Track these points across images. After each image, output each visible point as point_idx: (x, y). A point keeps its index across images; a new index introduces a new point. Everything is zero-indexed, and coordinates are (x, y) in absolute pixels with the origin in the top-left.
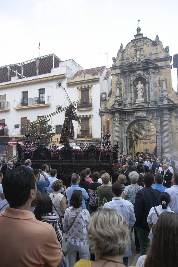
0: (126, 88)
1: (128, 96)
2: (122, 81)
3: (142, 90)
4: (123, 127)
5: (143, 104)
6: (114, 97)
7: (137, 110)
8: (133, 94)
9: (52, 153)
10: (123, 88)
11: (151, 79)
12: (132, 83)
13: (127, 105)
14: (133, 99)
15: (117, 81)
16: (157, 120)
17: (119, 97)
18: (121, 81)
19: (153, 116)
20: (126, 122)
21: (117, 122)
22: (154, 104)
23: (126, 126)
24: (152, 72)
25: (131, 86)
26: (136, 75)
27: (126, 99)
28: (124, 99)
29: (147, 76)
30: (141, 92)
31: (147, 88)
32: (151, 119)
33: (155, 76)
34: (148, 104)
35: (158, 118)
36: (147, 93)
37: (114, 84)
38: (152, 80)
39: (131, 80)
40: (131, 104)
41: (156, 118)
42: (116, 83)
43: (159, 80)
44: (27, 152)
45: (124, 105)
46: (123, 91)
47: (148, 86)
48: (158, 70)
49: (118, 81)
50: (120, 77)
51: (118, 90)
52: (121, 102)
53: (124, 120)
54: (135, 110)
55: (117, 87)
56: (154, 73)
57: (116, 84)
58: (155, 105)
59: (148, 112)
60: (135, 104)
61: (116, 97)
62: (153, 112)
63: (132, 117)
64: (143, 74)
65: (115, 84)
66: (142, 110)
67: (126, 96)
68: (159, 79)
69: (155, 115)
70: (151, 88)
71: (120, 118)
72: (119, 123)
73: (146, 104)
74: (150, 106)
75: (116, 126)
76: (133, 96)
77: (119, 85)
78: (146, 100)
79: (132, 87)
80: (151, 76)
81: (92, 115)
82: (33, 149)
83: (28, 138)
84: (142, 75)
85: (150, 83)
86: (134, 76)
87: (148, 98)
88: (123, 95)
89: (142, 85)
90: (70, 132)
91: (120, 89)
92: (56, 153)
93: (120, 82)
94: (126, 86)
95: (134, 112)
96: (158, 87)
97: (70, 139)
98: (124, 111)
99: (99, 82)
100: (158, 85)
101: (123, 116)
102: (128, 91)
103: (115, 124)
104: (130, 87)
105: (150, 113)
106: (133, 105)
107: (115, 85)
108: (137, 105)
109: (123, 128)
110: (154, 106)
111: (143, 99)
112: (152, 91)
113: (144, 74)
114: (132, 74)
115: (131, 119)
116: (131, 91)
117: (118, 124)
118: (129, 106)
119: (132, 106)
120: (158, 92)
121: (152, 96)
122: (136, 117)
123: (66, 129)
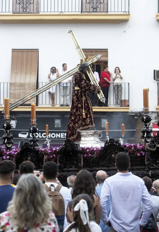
9: (46, 157)
44: (6, 157)
82: (15, 152)
83: (8, 131)
90: (84, 117)
92: (51, 157)
97: (82, 130)
123: (75, 111)
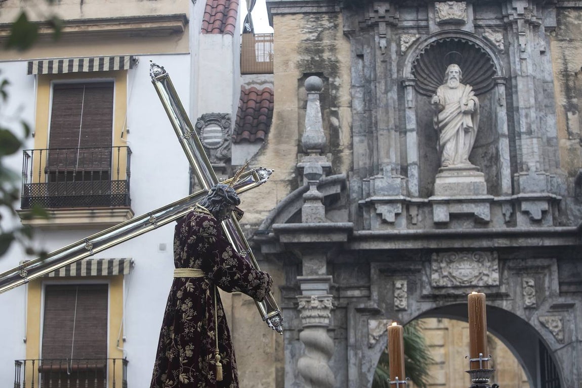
0: (370, 100)
1: (383, 153)
2: (344, 53)
3: (468, 121)
4: (351, 353)
5: (483, 211)
6: (283, 147)
7: (444, 245)
8: (412, 139)
10: (344, 96)
11: (522, 59)
12: (407, 72)
13: (382, 209)
14: (414, 171)
15: (307, 51)
16: (567, 316)
17: (321, 150)
18: (333, 49)
19: (539, 288)
20: (373, 323)
21: (316, 321)
22: (544, 213)
23: (371, 347)
24: (528, 22)
25: (402, 87)
26: (434, 28)
27: (374, 170)
28: (352, 169)
29: (496, 37)
30: (467, 131)
31: (502, 113)
32: (528, 308)
33: (543, 43)
34: (507, 210)
35: (569, 300)
36: (504, 145)
37: (286, 63)
38: (529, 68)
39: (402, 55)
40: (407, 205)
41: (561, 300)
42: (298, 58)
43: (566, 74)
45: (354, 208)
46: (345, 118)
47: (504, 103)
48: (558, 15)
49: (313, 49)
50: (326, 24)
51: (314, 108)
52: (336, 190)
53: (360, 311)
54: (433, 245)
55: (312, 88)
56: (535, 26)
57: (299, 66)
58: (550, 218)
59: (511, 264)
60: (430, 204)
61: (304, 150)
62: (539, 262)
63: (411, 290)
64: (477, 27)
65: (292, 65)
66: (476, 244)
67: (372, 150)
68: (565, 63)
69: (552, 282)
70: (523, 112)
71: (336, 291)
72: (329, 330)
73: (499, 212)
74: (522, 225)
75: (314, 346)
76: (413, 156)
77: (319, 74)
78: (494, 186)
79: (410, 95)
80: (522, 40)
81: (132, 263)
84: (469, 27)
85: (521, 84)
86: (418, 28)
87: (506, 172)
88: (344, 138)
89: (469, 88)
91: (329, 102)
93: (326, 55)
94: (367, 86)
95: (425, 257)
96: (560, 110)
98: (366, 246)
99: (182, 43)
100: (561, 100)
101: (353, 282)
102: (385, 118)
103: (305, 334)
104: (393, 95)
105: (519, 271)
106: (414, 211)
107: (297, 74)
108: (441, 214)
109: (352, 360)
110: (544, 228)
111: (479, 179)
112: (530, 132)
113: (480, 23)
114: (409, 17)
115: (404, 304)
116: (402, 119)
117: (322, 336)
118: (390, 218)
119: (410, 218)
120: (564, 143)
121: (532, 164)
122: (439, 288)
